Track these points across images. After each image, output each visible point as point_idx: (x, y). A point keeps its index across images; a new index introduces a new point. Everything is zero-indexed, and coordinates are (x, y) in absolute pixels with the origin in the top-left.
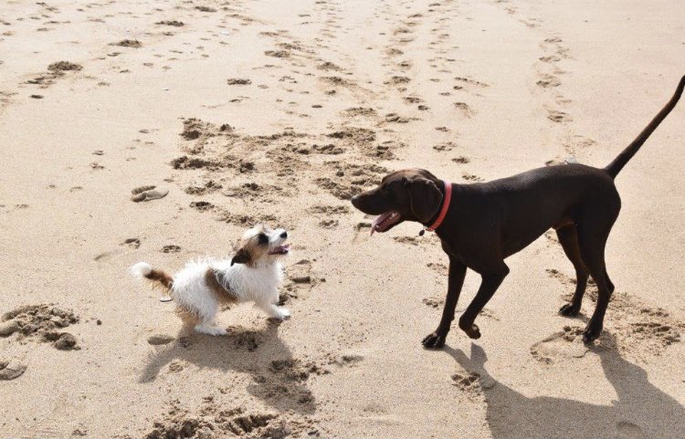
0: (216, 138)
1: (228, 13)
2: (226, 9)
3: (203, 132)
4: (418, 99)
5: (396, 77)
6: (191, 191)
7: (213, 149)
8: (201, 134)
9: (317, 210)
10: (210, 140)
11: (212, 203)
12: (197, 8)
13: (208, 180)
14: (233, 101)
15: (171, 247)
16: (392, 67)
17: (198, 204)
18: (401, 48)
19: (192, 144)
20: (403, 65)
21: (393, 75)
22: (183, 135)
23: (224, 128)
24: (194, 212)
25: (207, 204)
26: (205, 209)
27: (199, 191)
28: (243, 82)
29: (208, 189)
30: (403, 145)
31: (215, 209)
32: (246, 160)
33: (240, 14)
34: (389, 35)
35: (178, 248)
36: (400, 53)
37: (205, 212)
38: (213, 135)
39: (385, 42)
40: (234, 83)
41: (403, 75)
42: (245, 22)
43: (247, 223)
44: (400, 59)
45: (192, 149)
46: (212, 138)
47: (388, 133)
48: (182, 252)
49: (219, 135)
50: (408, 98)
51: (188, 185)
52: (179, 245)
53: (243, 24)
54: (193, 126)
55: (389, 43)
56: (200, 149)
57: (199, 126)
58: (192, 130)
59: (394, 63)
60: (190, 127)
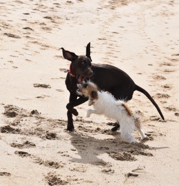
0: (28, 118)
1: (29, 40)
2: (27, 37)
3: (19, 114)
4: (175, 109)
5: (159, 94)
6: (14, 145)
7: (27, 124)
8: (17, 114)
9: (101, 164)
10: (24, 119)
11: (29, 153)
12: (6, 34)
13: (26, 141)
14: (38, 97)
15: (4, 173)
16: (157, 87)
17: (20, 153)
18: (164, 75)
19: (12, 120)
20: (165, 87)
21: (157, 93)
22: (5, 114)
23: (33, 112)
24: (17, 156)
25: (26, 153)
26: (25, 156)
27: (20, 146)
28: (45, 86)
29: (26, 145)
30: (161, 135)
31: (31, 156)
32: (50, 132)
33: (39, 42)
34: (156, 66)
35: (9, 174)
36: (164, 78)
37: (25, 157)
38: (26, 116)
39: (152, 70)
40: (38, 86)
41: (165, 93)
42: (43, 47)
43: (53, 165)
44: (164, 83)
45: (12, 122)
46: (25, 118)
47: (151, 127)
48: (12, 176)
49: (30, 116)
50: (167, 108)
51: (12, 142)
52: (10, 173)
53: (42, 49)
54: (11, 109)
55: (156, 72)
56: (17, 123)
57: (17, 109)
58: (11, 111)
59: (158, 85)
60: (9, 110)
